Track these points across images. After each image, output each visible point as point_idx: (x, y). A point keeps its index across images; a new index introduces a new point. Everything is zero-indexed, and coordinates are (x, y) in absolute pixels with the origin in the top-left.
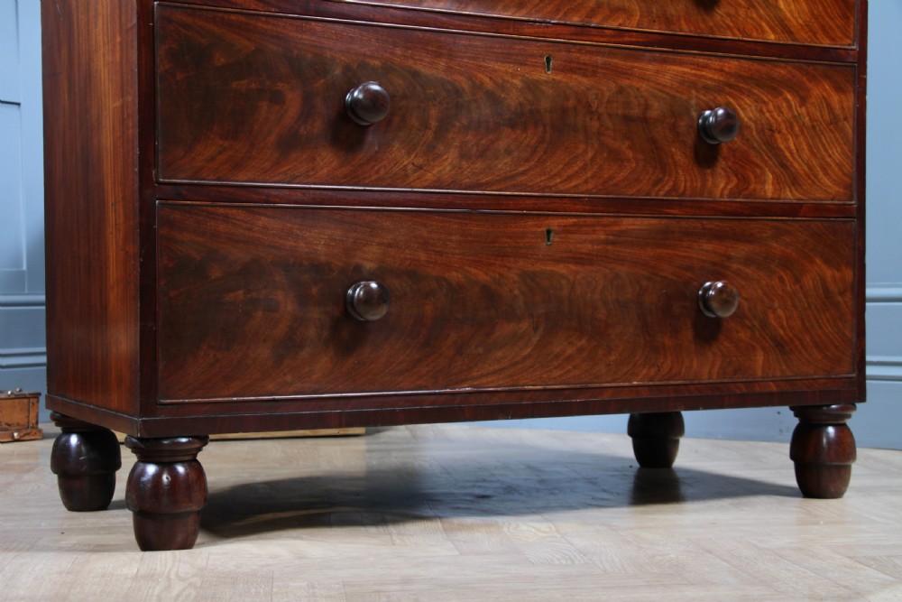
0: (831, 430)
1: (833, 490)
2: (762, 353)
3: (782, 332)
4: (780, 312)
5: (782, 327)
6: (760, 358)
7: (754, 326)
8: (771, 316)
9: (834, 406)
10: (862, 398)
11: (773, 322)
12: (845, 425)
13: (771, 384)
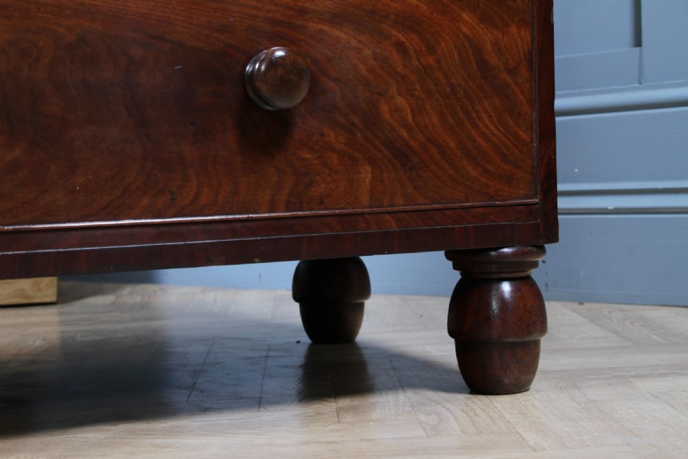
0: (506, 287)
1: (507, 381)
2: (368, 168)
3: (405, 134)
4: (400, 101)
5: (405, 125)
6: (366, 175)
7: (353, 124)
8: (384, 108)
9: (506, 250)
10: (553, 237)
11: (387, 116)
12: (528, 278)
13: (388, 217)
